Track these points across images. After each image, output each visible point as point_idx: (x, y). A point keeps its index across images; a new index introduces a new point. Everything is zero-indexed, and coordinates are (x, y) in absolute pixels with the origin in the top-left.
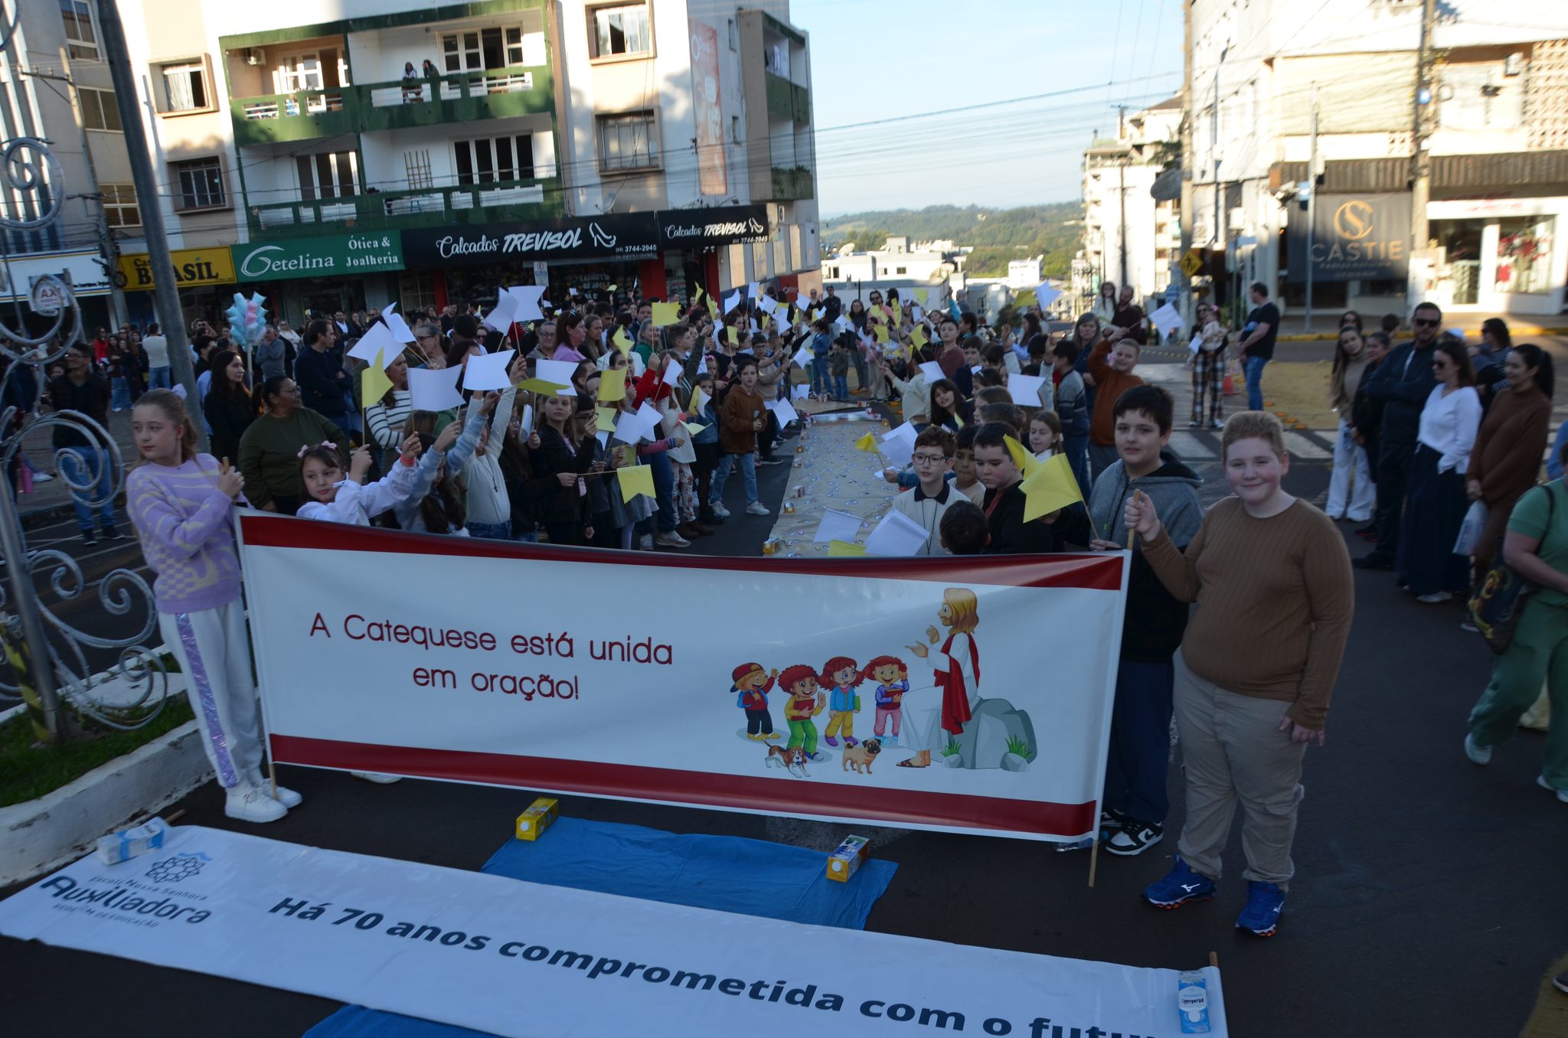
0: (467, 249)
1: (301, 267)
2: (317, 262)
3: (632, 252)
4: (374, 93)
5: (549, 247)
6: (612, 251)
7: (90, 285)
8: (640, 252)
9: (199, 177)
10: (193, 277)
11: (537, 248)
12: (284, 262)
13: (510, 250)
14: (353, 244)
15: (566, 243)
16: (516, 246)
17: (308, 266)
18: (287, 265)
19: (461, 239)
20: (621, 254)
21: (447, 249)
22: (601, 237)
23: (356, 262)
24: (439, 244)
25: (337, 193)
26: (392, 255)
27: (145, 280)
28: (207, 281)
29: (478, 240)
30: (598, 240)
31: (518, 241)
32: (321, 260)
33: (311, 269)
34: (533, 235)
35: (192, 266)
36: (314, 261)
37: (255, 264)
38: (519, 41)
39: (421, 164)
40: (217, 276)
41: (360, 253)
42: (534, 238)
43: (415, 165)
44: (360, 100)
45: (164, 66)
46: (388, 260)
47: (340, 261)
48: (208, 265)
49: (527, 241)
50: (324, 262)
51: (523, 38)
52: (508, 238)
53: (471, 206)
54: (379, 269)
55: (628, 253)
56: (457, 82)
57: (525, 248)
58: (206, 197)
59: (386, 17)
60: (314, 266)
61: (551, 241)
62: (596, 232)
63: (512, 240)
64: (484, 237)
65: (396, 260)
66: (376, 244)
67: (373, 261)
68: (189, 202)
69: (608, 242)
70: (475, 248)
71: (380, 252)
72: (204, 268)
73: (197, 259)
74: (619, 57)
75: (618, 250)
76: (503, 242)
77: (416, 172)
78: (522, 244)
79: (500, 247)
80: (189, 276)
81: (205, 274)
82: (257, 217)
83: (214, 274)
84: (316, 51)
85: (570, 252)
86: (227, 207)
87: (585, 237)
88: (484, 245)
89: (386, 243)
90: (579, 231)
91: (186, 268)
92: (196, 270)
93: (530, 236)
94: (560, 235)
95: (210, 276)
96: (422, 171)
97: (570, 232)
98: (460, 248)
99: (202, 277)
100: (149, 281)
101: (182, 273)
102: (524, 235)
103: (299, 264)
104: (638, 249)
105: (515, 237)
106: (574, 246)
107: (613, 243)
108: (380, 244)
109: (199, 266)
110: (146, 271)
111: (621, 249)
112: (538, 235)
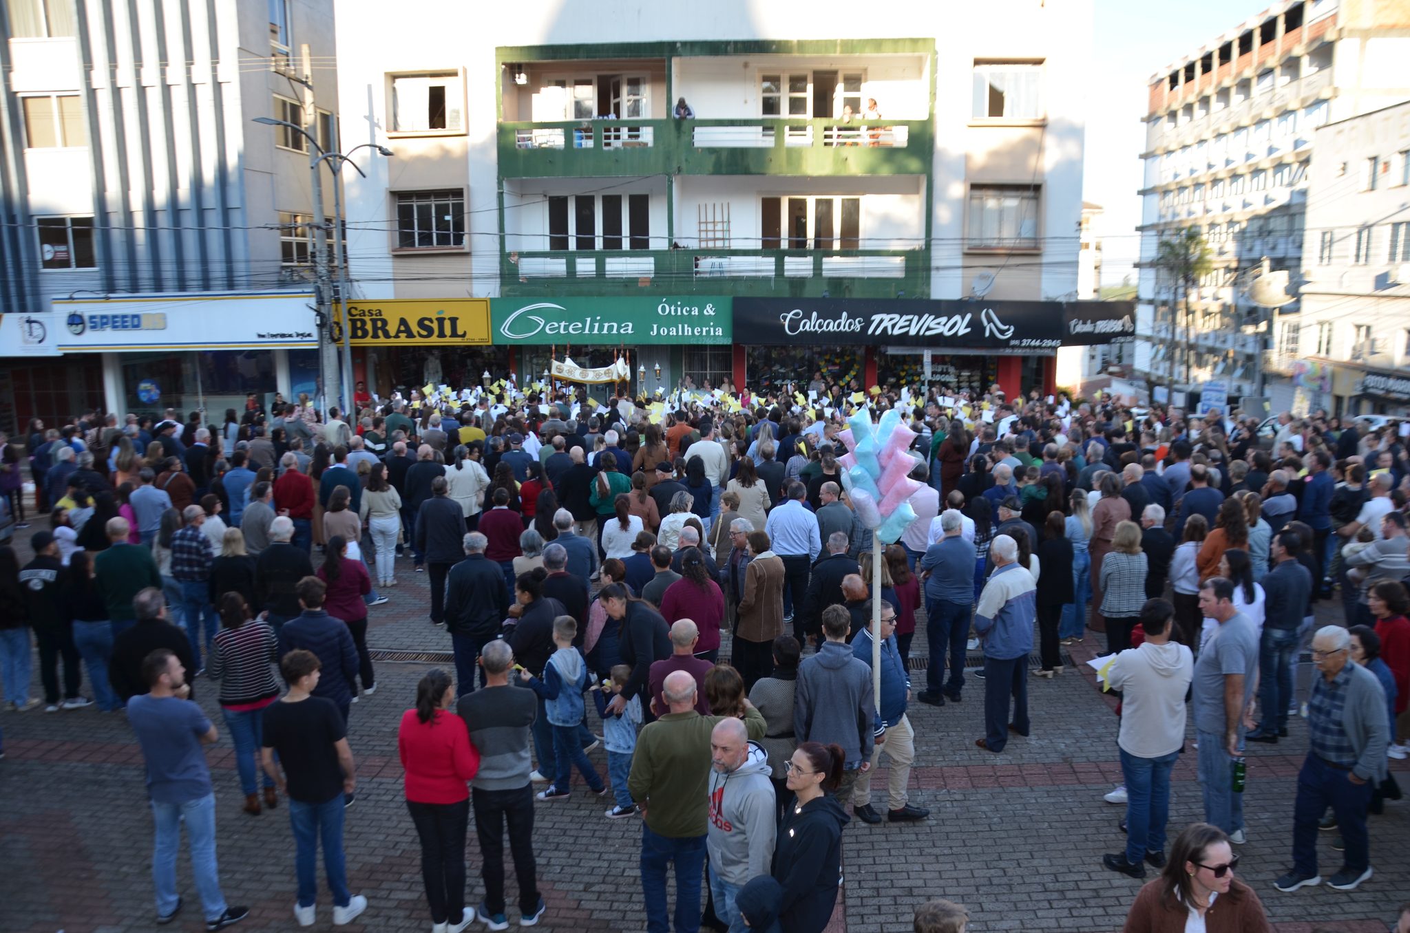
0: (820, 326)
1: (587, 331)
2: (611, 328)
3: (1029, 347)
4: (697, 129)
5: (928, 333)
6: (1005, 344)
7: (283, 336)
8: (1040, 347)
9: (424, 212)
10: (430, 332)
11: (913, 332)
12: (563, 324)
13: (878, 332)
14: (664, 309)
15: (950, 329)
16: (885, 329)
17: (596, 331)
18: (566, 328)
19: (815, 314)
20: (1014, 347)
21: (794, 325)
22: (993, 325)
23: (664, 331)
24: (785, 318)
25: (626, 244)
26: (715, 327)
27: (360, 333)
28: (448, 341)
29: (837, 317)
30: (991, 331)
31: (887, 322)
32: (615, 325)
33: (600, 335)
34: (910, 317)
35: (431, 321)
36: (606, 325)
37: (523, 323)
38: (858, 90)
39: (718, 218)
40: (464, 335)
41: (672, 321)
42: (911, 321)
43: (710, 219)
44: (679, 137)
45: (394, 77)
46: (708, 332)
47: (640, 328)
48: (454, 321)
49: (901, 323)
50: (618, 330)
51: (863, 86)
52: (876, 318)
53: (810, 274)
54: (693, 342)
55: (1025, 347)
56: (771, 128)
57: (897, 332)
58: (430, 236)
59: (727, 43)
60: (605, 331)
61: (932, 325)
62: (990, 320)
63: (882, 321)
64: (845, 314)
65: (720, 332)
66: (695, 312)
67: (688, 331)
68: (406, 239)
69: (1002, 332)
70: (832, 327)
71: (701, 320)
72: (447, 324)
73: (439, 312)
74: (996, 120)
75: (1013, 342)
76: (869, 323)
77: (710, 227)
78: (893, 326)
79: (865, 329)
80: (425, 333)
81: (448, 331)
82: (516, 265)
83: (460, 332)
84: (593, 76)
85: (954, 341)
86: (466, 250)
87: (976, 325)
88: (845, 324)
89: (709, 311)
90: (969, 316)
91: (421, 323)
92: (435, 326)
93: (905, 317)
94: (943, 320)
95: (454, 334)
96: (719, 227)
97: (957, 318)
98: (811, 324)
99: (442, 335)
100: (365, 334)
101: (415, 328)
102: (897, 317)
103: (583, 328)
104: (1038, 343)
105: (886, 317)
106: (960, 333)
107: (1009, 334)
108: (701, 312)
109: (441, 321)
110: (364, 323)
111: (1016, 342)
112: (916, 318)
